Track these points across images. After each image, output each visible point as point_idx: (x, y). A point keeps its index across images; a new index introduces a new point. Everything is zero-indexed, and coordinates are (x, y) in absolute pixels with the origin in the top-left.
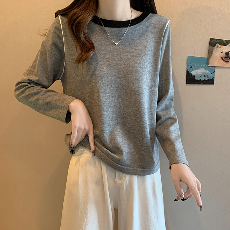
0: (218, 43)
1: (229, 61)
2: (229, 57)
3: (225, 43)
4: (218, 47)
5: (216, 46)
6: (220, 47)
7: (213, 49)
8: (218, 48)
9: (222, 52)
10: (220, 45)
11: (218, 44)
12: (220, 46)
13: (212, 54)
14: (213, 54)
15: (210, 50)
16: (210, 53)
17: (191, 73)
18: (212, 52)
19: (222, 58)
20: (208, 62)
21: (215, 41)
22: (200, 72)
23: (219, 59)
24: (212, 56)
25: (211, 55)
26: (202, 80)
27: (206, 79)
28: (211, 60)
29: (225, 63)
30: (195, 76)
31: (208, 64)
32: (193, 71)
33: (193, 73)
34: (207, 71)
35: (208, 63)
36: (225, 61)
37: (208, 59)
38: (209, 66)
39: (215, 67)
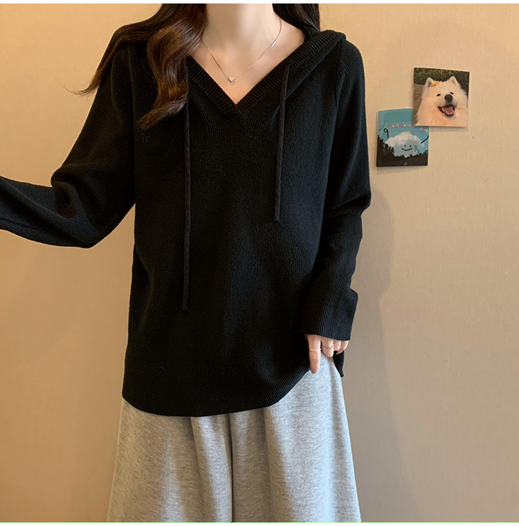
0: (429, 76)
1: (453, 115)
2: (452, 105)
3: (442, 76)
4: (430, 84)
5: (427, 84)
6: (435, 85)
7: (422, 89)
8: (430, 88)
9: (439, 95)
10: (433, 79)
11: (429, 79)
12: (433, 82)
13: (421, 99)
14: (422, 101)
15: (417, 92)
16: (417, 98)
17: (386, 143)
18: (420, 95)
19: (440, 108)
20: (416, 118)
21: (424, 72)
22: (403, 141)
23: (435, 111)
24: (421, 105)
25: (420, 103)
26: (406, 157)
27: (413, 155)
28: (419, 113)
29: (445, 118)
30: (393, 148)
31: (416, 122)
32: (389, 139)
33: (390, 142)
34: (415, 138)
35: (414, 120)
36: (447, 115)
37: (415, 112)
38: (417, 125)
39: (427, 127)
